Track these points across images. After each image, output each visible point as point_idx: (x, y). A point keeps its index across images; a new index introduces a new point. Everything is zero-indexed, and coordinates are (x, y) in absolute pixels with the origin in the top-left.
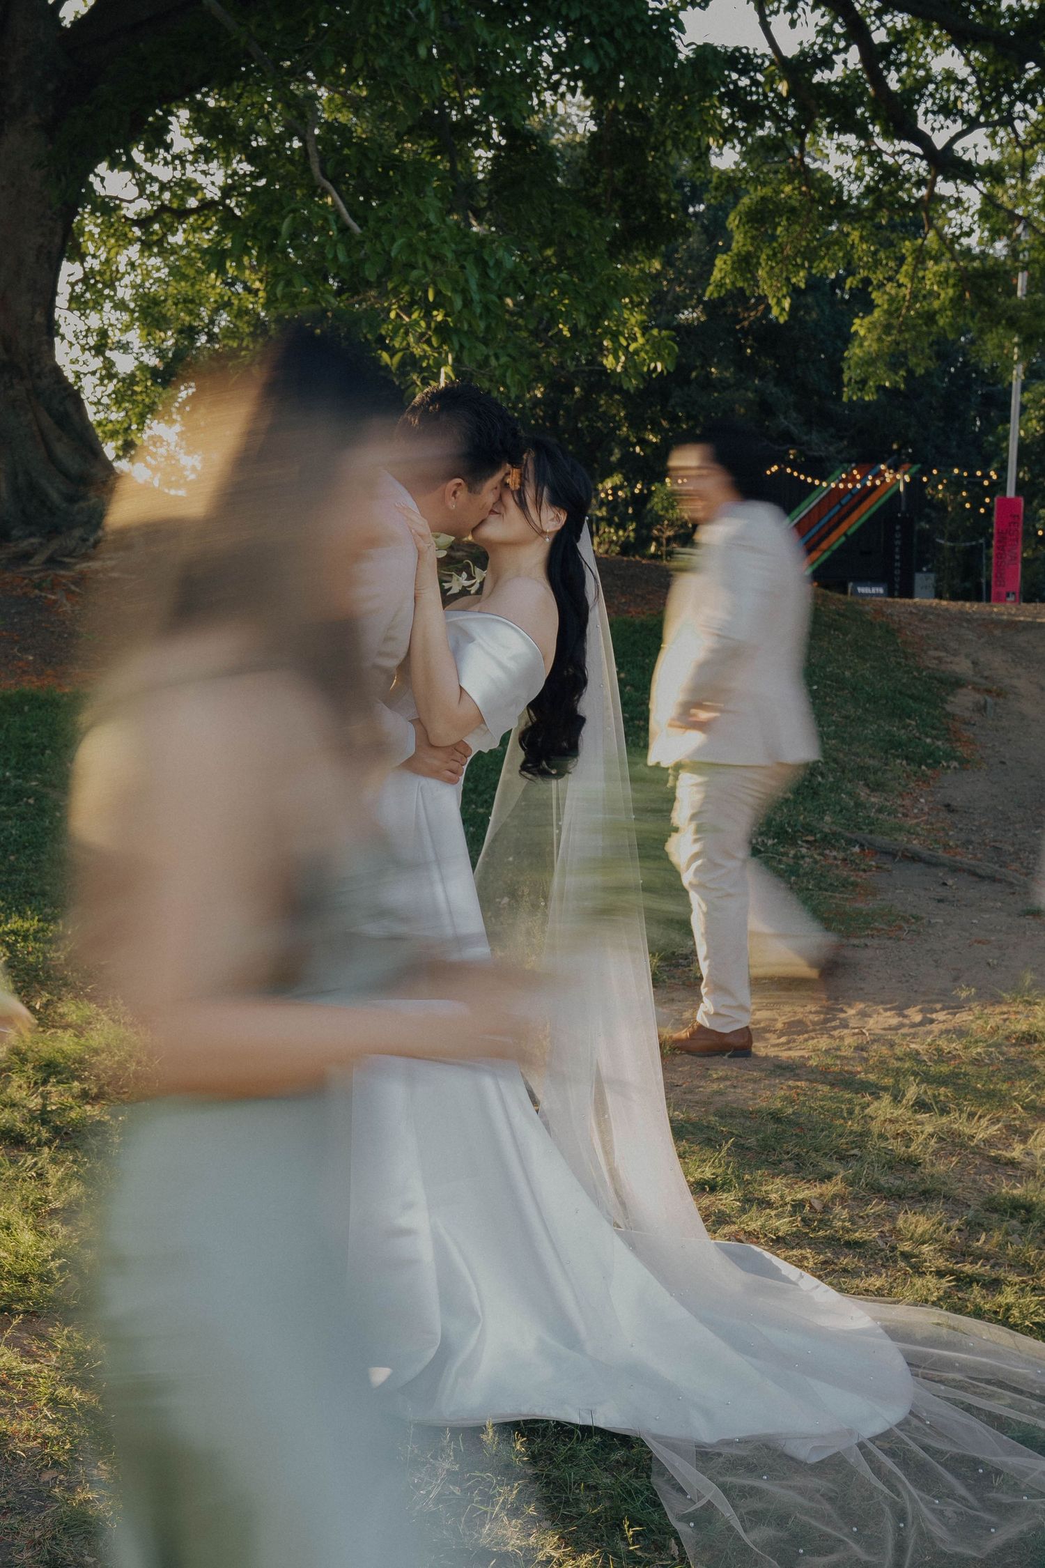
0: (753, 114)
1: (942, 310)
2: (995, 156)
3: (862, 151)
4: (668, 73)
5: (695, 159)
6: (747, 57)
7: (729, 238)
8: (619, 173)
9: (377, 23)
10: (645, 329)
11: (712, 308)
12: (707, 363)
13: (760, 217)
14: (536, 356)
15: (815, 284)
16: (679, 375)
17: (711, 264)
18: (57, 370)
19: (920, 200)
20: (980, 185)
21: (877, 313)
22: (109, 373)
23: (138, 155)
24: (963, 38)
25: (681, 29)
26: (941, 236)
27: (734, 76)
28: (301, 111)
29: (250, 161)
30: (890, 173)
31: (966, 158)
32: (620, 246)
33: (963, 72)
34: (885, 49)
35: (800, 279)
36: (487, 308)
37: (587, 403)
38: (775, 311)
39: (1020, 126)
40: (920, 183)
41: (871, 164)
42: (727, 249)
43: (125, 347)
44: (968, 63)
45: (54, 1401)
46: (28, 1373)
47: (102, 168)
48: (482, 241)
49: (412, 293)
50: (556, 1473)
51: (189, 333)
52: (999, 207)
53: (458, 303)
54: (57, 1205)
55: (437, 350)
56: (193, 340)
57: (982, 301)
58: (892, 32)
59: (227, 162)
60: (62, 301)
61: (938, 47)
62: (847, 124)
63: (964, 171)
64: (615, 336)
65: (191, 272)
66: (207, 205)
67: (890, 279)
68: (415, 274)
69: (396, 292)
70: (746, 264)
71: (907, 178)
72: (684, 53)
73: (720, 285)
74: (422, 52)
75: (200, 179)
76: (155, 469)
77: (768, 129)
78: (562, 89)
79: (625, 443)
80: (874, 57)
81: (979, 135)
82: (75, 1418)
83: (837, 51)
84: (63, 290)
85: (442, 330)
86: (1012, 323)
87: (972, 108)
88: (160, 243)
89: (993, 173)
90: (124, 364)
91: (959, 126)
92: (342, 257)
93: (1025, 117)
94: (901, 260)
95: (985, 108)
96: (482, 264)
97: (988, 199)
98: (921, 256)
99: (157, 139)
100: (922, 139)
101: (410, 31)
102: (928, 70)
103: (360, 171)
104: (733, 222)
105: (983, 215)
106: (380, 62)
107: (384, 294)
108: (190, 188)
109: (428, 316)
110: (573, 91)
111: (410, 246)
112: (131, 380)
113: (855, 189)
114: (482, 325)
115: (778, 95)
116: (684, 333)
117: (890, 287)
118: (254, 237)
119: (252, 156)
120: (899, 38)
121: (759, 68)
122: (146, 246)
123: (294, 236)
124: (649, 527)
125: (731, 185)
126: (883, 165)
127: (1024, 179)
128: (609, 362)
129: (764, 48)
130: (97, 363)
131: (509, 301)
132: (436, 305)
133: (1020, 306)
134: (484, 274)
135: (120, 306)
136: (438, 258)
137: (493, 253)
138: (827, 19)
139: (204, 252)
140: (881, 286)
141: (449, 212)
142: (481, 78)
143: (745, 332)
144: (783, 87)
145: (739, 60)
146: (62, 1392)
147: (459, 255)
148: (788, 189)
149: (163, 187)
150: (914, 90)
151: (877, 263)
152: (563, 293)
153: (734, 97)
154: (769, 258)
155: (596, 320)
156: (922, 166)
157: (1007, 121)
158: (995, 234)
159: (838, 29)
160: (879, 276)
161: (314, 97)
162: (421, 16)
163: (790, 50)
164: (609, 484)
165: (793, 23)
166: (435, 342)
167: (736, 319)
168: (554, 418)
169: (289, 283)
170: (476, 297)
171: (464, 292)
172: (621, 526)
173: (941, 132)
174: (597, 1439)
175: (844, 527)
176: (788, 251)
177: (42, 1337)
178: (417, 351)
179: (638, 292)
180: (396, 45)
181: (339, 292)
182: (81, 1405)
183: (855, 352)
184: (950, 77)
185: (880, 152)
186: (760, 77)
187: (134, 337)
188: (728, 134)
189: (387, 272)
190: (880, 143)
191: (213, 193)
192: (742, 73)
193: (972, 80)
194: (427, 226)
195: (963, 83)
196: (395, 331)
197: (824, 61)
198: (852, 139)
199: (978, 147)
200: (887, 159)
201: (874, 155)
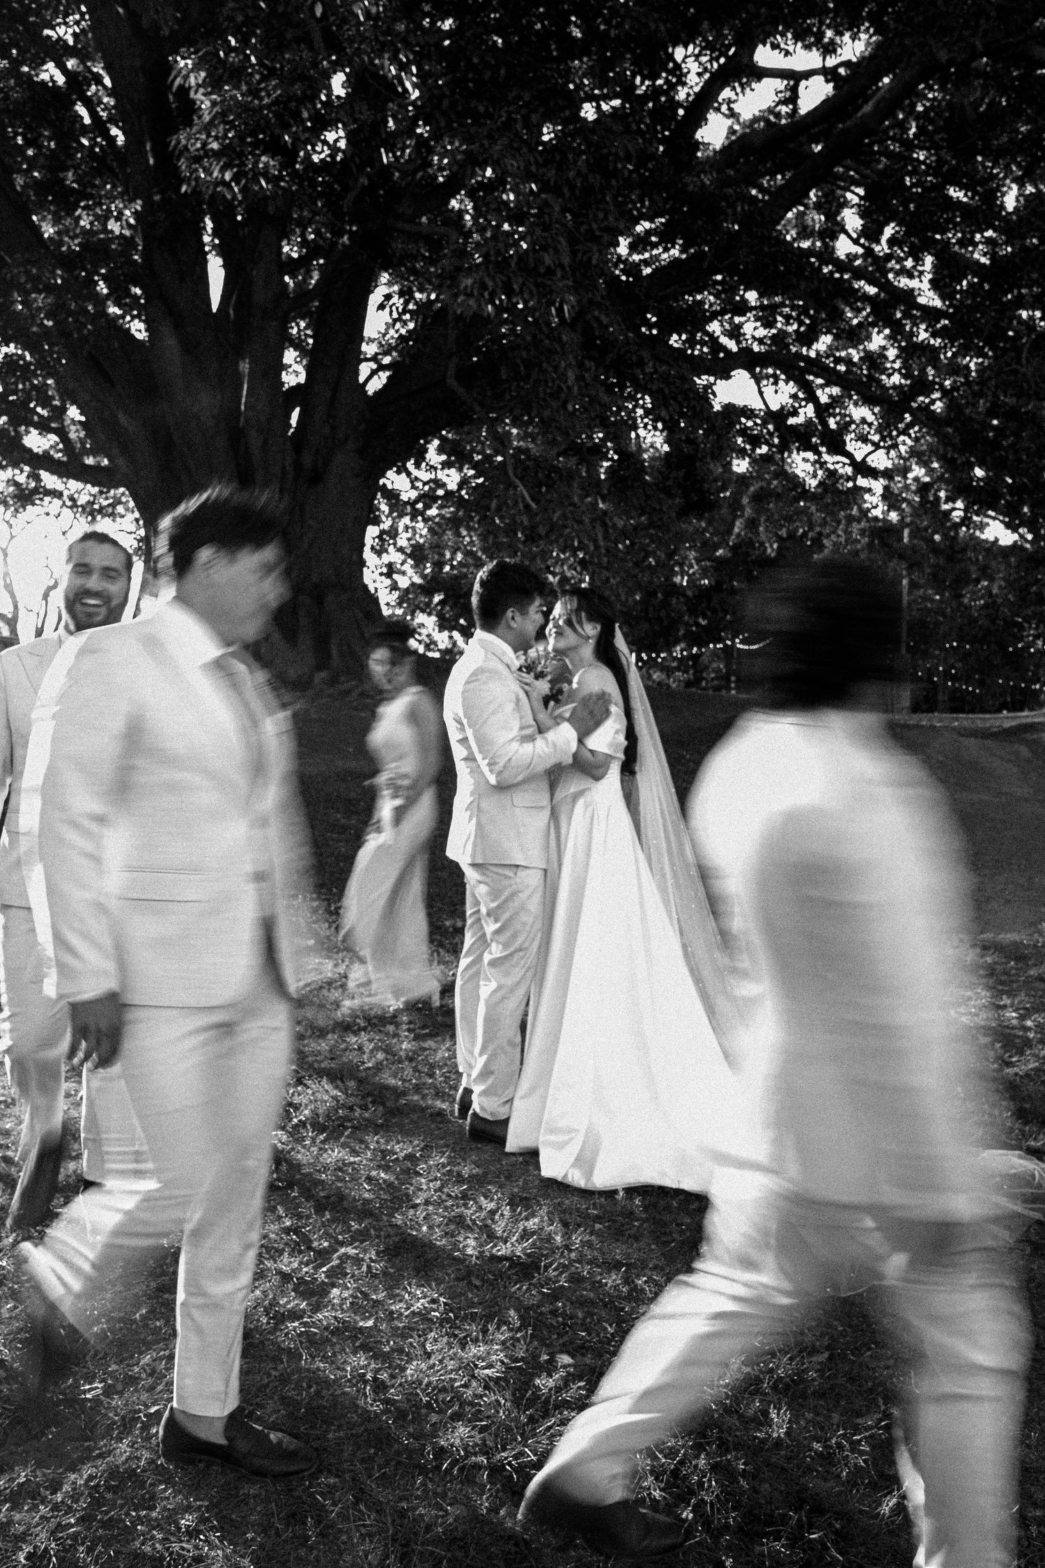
0: (755, 441)
1: (863, 550)
2: (889, 465)
3: (816, 462)
4: (708, 420)
5: (723, 466)
6: (752, 411)
7: (742, 508)
8: (681, 473)
9: (545, 392)
10: (698, 561)
11: (735, 548)
12: (731, 580)
13: (759, 498)
14: (635, 576)
15: (792, 535)
16: (716, 588)
17: (733, 525)
18: (366, 587)
19: (848, 489)
20: (881, 480)
21: (826, 551)
22: (394, 587)
23: (410, 465)
24: (868, 400)
25: (715, 396)
26: (860, 509)
27: (743, 420)
28: (501, 442)
29: (473, 468)
30: (832, 474)
31: (873, 465)
32: (683, 513)
33: (870, 418)
34: (828, 406)
35: (783, 533)
36: (608, 550)
37: (665, 604)
38: (769, 551)
39: (903, 449)
40: (848, 479)
41: (821, 468)
42: (742, 516)
43: (404, 573)
44: (874, 414)
45: (369, 1179)
46: (354, 1163)
47: (391, 474)
48: (605, 513)
49: (566, 541)
50: (658, 1217)
51: (439, 565)
52: (892, 493)
53: (592, 548)
54: (370, 1065)
55: (581, 574)
56: (441, 568)
57: (884, 544)
58: (831, 396)
59: (460, 470)
60: (367, 549)
61: (856, 405)
62: (807, 446)
63: (873, 473)
64: (681, 565)
65: (440, 531)
66: (449, 494)
67: (834, 532)
68: (567, 531)
69: (557, 541)
70: (752, 524)
71: (841, 476)
72: (717, 408)
73: (739, 535)
74: (570, 407)
75: (445, 479)
76: (420, 642)
77: (764, 449)
78: (650, 427)
79: (687, 624)
80: (822, 410)
81: (880, 453)
82: (382, 1189)
83: (800, 407)
84: (369, 541)
85: (582, 563)
86: (902, 557)
87: (876, 438)
88: (422, 513)
89: (887, 474)
90: (403, 582)
91: (870, 448)
92: (526, 523)
93: (904, 443)
94: (839, 522)
95: (883, 439)
96: (604, 525)
97: (886, 488)
98: (850, 519)
99: (420, 458)
100: (849, 455)
101: (563, 396)
102: (850, 416)
103: (536, 474)
104: (745, 500)
105: (884, 497)
106: (546, 413)
107: (551, 543)
108: (439, 483)
109: (574, 555)
110: (655, 428)
111: (564, 516)
112: (407, 591)
113: (814, 483)
114: (605, 559)
115: (769, 432)
116: (721, 561)
117: (833, 537)
118: (475, 511)
119: (474, 466)
120: (835, 401)
121: (757, 416)
122: (415, 516)
123: (499, 509)
124: (701, 672)
125: (743, 479)
126: (828, 469)
127: (905, 478)
128: (677, 579)
129: (760, 405)
130: (388, 582)
131: (620, 546)
132: (579, 549)
133: (906, 547)
134: (606, 531)
135: (401, 550)
136: (580, 522)
137: (611, 519)
138: (795, 390)
139: (449, 519)
140: (828, 536)
141: (587, 496)
142: (604, 424)
143: (754, 562)
144: (771, 427)
145: (748, 413)
146: (374, 1173)
147: (593, 521)
148: (775, 482)
149: (425, 484)
150: (844, 427)
151: (824, 523)
152: (653, 541)
153: (744, 432)
154: (767, 520)
155: (670, 555)
156: (849, 470)
157: (895, 446)
158: (891, 507)
159: (801, 395)
160: (827, 531)
161: (510, 433)
162: (568, 387)
163: (775, 407)
164: (678, 648)
165: (776, 392)
166: (579, 569)
167: (748, 554)
168: (646, 611)
169: (496, 537)
170: (602, 543)
171: (595, 541)
172: (686, 672)
173: (859, 450)
174: (682, 1197)
176: (776, 517)
177: (362, 1142)
178: (569, 575)
179: (694, 541)
180: (554, 404)
181: (524, 542)
182: (385, 1181)
184: (864, 421)
185: (826, 463)
186: (759, 421)
187: (408, 567)
188: (742, 453)
189: (552, 529)
190: (826, 457)
191: (453, 486)
192: (748, 418)
193: (876, 423)
194: (574, 505)
195: (870, 425)
196: (557, 563)
197: (795, 413)
198: (810, 455)
199: (880, 460)
200: (830, 466)
201: (823, 464)
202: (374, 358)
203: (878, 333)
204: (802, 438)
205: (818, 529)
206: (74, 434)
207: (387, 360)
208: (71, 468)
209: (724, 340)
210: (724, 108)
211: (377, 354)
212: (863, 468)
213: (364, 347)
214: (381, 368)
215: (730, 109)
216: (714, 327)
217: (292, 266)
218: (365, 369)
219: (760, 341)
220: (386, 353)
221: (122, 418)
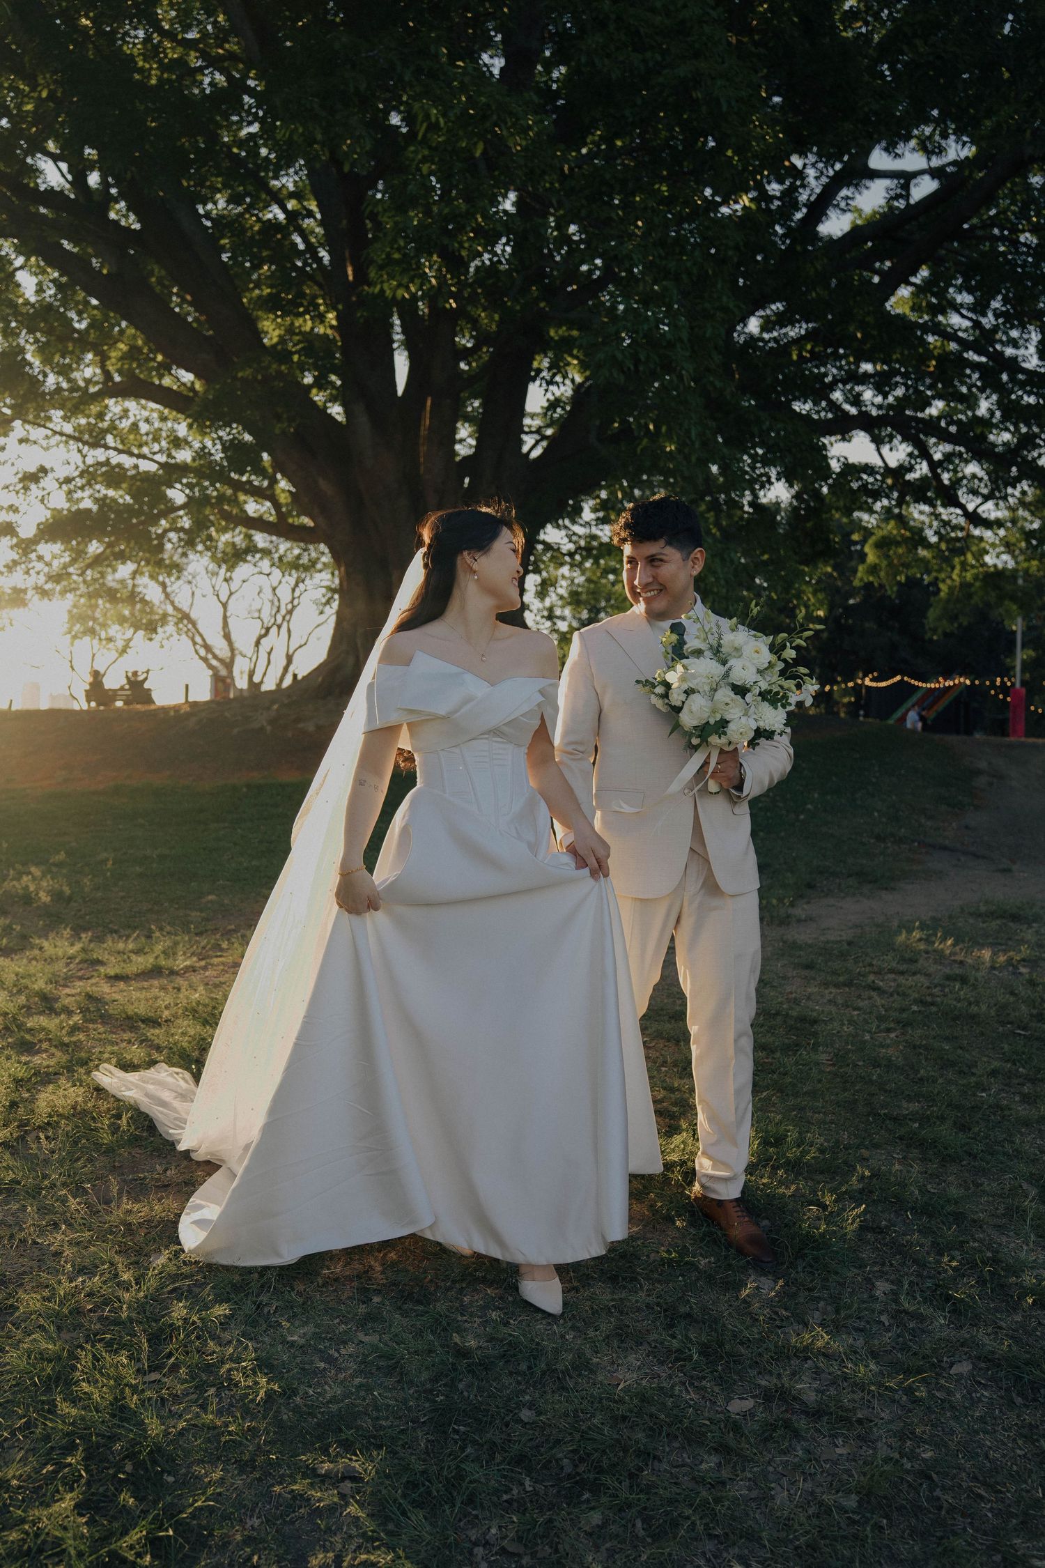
0: (876, 495)
1: (976, 592)
2: (999, 515)
3: (932, 514)
5: (847, 518)
6: (872, 468)
7: (865, 555)
8: (808, 525)
13: (882, 546)
15: (909, 580)
17: (856, 570)
19: (963, 537)
20: (994, 530)
21: (942, 594)
23: (567, 522)
24: (980, 458)
27: (865, 477)
30: (946, 524)
31: (984, 516)
33: (981, 473)
34: (940, 463)
35: (902, 578)
39: (1010, 499)
40: (962, 529)
41: (937, 520)
42: (865, 562)
43: (563, 618)
44: (983, 469)
47: (549, 529)
57: (996, 588)
58: (943, 454)
60: (530, 595)
61: (967, 462)
62: (921, 498)
63: (984, 522)
66: (603, 546)
67: (948, 577)
70: (874, 569)
71: (955, 526)
73: (861, 580)
75: (599, 533)
77: (884, 503)
80: (933, 465)
81: (990, 505)
83: (917, 464)
84: (532, 588)
86: (1013, 598)
87: (986, 491)
89: (999, 523)
90: (563, 626)
91: (979, 500)
93: (1013, 496)
94: (953, 568)
95: (993, 491)
99: (577, 515)
100: (963, 507)
102: (963, 474)
104: (866, 548)
108: (594, 537)
115: (888, 486)
117: (948, 581)
120: (948, 457)
121: (878, 473)
122: (572, 565)
126: (943, 521)
129: (880, 463)
130: (548, 624)
133: (1018, 590)
135: (560, 596)
138: (910, 448)
140: (944, 580)
144: (889, 481)
145: (868, 469)
149: (581, 537)
150: (956, 483)
151: (940, 570)
153: (865, 487)
154: (888, 565)
156: (962, 520)
157: (1005, 498)
159: (916, 454)
160: (943, 575)
163: (893, 464)
173: (971, 503)
175: (935, 708)
176: (896, 562)
183: (932, 614)
184: (974, 476)
185: (941, 514)
186: (879, 477)
187: (567, 612)
190: (941, 510)
192: (870, 475)
193: (986, 478)
195: (981, 480)
197: (911, 469)
198: (926, 508)
199: (990, 510)
200: (945, 517)
201: (937, 516)
202: (538, 431)
203: (987, 398)
204: (919, 492)
205: (934, 574)
206: (283, 499)
207: (549, 432)
208: (281, 528)
209: (847, 407)
210: (843, 204)
211: (540, 428)
212: (974, 518)
213: (527, 421)
214: (544, 437)
215: (847, 204)
216: (837, 395)
217: (466, 354)
218: (529, 441)
219: (880, 407)
220: (548, 426)
221: (323, 484)
